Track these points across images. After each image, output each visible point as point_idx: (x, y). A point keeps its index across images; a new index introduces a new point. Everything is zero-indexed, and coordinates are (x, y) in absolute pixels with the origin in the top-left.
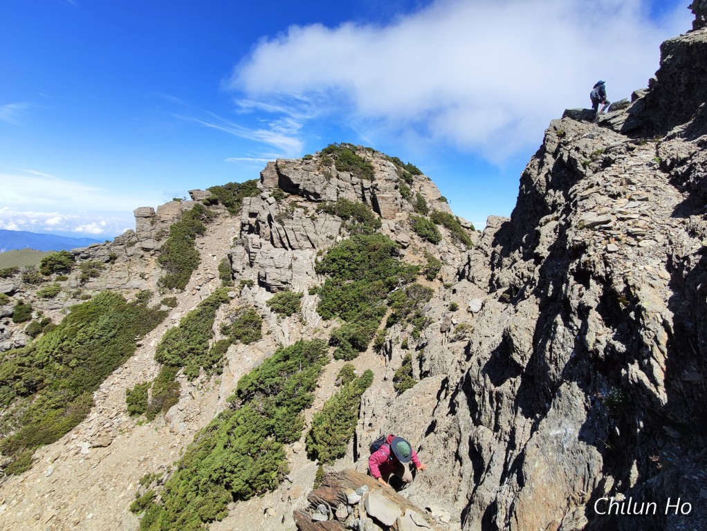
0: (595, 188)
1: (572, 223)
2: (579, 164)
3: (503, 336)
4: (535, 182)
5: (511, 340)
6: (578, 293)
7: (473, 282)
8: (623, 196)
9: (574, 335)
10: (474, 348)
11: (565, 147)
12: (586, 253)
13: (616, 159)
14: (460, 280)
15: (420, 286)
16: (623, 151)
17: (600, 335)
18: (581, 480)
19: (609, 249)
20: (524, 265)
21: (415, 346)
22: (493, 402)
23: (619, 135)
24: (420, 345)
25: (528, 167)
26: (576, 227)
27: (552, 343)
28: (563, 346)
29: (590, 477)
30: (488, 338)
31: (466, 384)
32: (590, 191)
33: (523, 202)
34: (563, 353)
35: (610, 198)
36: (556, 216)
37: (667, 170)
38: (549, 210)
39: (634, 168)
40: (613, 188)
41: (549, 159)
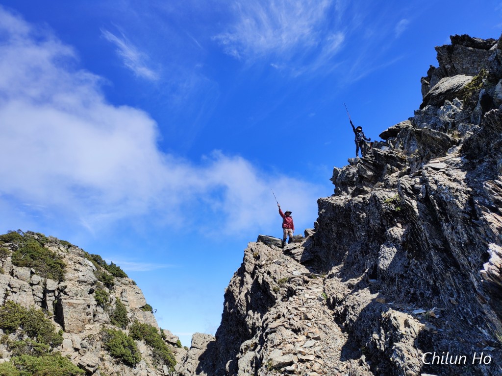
0: (282, 319)
1: (264, 361)
2: (271, 289)
4: (237, 301)
8: (302, 332)
11: (260, 270)
13: (296, 290)
16: (301, 283)
23: (299, 264)
25: (231, 283)
26: (266, 366)
32: (278, 322)
33: (227, 320)
35: (293, 333)
36: (254, 341)
37: (331, 307)
38: (250, 332)
39: (309, 301)
40: (295, 322)
41: (248, 279)
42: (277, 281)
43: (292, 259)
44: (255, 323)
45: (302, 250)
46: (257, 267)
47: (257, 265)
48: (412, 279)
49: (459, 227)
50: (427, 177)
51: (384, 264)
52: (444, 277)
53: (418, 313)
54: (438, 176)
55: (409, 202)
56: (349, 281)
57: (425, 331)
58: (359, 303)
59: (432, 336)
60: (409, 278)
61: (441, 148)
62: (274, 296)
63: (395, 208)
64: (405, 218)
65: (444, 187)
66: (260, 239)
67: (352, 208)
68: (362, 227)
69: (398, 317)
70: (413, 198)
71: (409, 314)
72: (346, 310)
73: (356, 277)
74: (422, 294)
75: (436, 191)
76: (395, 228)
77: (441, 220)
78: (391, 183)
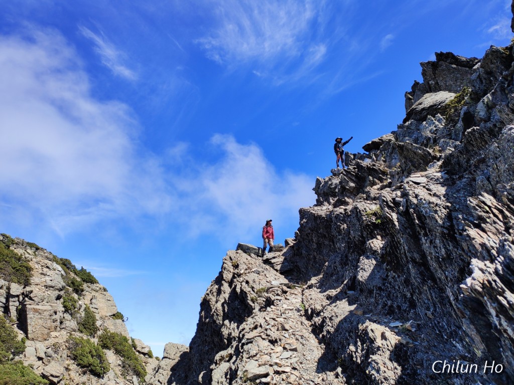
0: (259, 329)
1: (239, 372)
8: (279, 343)
11: (238, 279)
13: (274, 300)
16: (280, 293)
23: (278, 274)
25: (208, 292)
26: (241, 378)
32: (255, 333)
35: (270, 344)
36: (230, 352)
37: (309, 318)
38: (225, 343)
39: (287, 312)
40: (272, 332)
41: (226, 288)
42: (255, 290)
43: (271, 268)
44: (231, 333)
45: (281, 259)
46: (236, 276)
47: (236, 274)
48: (390, 291)
49: (438, 241)
50: (408, 191)
51: (363, 276)
52: (422, 290)
53: (394, 326)
54: (419, 190)
55: (390, 215)
56: (327, 293)
57: (401, 344)
58: (337, 314)
59: (408, 349)
60: (386, 291)
61: (422, 162)
62: (251, 306)
63: (376, 220)
64: (385, 231)
65: (424, 202)
66: (240, 247)
67: (333, 219)
68: (342, 239)
69: (375, 329)
70: (393, 211)
71: (386, 327)
72: (323, 321)
73: (335, 288)
74: (399, 307)
75: (416, 205)
76: (374, 240)
77: (420, 234)
78: (372, 195)
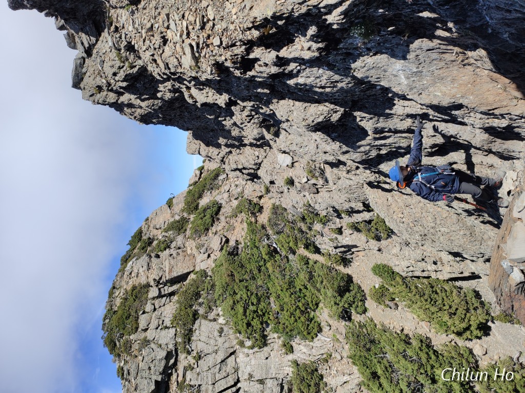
0: (156, 57)
1: (193, 75)
2: (131, 71)
3: (315, 131)
4: (150, 110)
5: (318, 124)
6: (264, 68)
7: (260, 164)
9: (306, 68)
10: (331, 159)
11: (113, 86)
12: (223, 63)
13: (126, 41)
14: (259, 178)
15: (270, 220)
16: (118, 36)
17: (303, 47)
18: (443, 55)
19: (219, 43)
20: (238, 116)
21: (338, 220)
22: (384, 136)
23: (101, 39)
24: (336, 215)
25: (132, 117)
26: (197, 72)
27: (316, 87)
28: (318, 77)
29: (439, 48)
30: (319, 146)
31: (371, 163)
32: (159, 61)
33: (170, 120)
34: (325, 77)
35: (167, 45)
36: (185, 89)
38: (178, 95)
39: (136, 26)
40: (156, 42)
42: (122, 64)
43: (96, 47)
44: (169, 90)
46: (110, 88)
47: (108, 88)
